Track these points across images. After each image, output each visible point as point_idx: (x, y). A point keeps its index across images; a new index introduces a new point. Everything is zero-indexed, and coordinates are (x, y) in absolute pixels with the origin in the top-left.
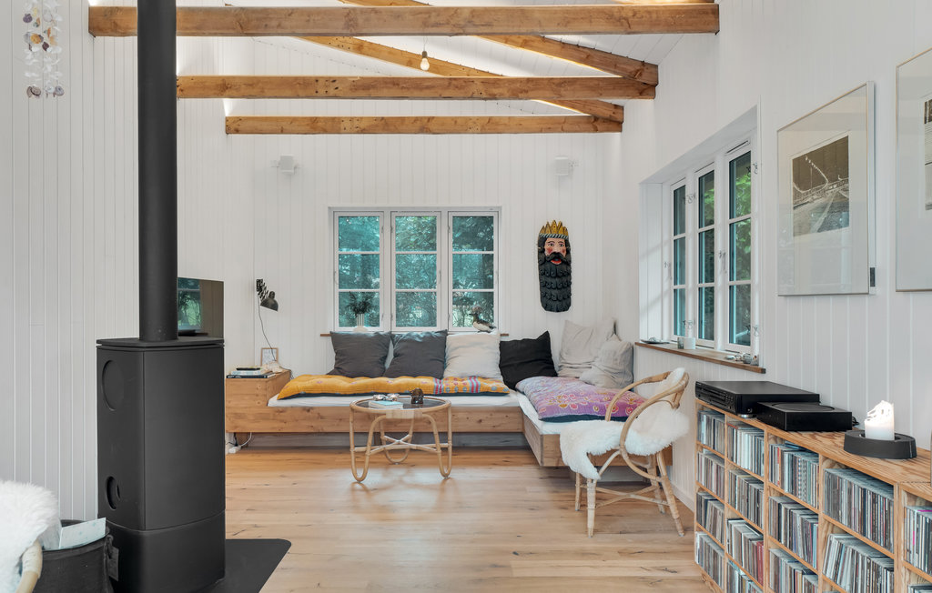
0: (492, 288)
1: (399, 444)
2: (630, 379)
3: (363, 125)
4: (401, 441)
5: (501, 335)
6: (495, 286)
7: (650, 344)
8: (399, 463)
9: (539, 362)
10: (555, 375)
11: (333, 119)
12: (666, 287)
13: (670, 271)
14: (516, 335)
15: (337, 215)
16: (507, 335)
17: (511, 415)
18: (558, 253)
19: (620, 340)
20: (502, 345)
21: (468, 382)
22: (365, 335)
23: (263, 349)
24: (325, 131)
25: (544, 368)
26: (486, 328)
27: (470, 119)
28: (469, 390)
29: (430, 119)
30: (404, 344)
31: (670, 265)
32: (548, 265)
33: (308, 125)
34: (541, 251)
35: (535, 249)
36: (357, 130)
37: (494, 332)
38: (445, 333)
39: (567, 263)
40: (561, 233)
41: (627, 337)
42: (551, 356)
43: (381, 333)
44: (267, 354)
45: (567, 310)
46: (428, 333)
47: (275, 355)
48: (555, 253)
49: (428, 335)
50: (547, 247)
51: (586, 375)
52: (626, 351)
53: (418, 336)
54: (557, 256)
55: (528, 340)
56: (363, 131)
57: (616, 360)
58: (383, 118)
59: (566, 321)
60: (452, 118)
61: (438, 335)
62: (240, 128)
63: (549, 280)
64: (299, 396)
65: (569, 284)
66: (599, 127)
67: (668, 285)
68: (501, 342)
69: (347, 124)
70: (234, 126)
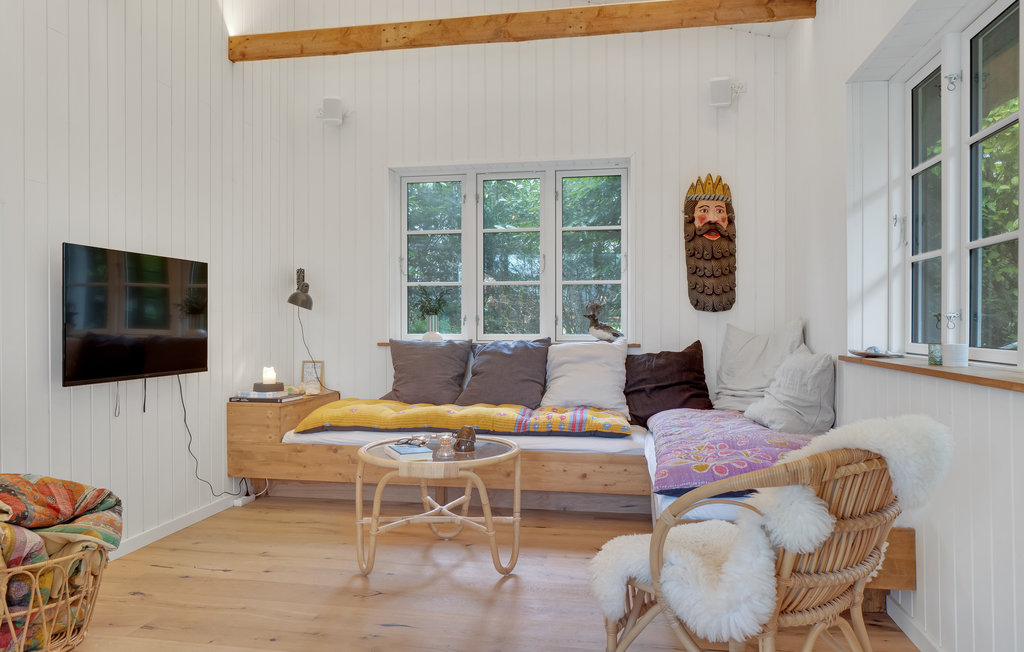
0: (619, 278)
1: (440, 513)
2: (829, 417)
3: (412, 34)
4: (445, 508)
5: (629, 346)
6: (623, 275)
7: (869, 358)
8: (450, 539)
9: (685, 386)
10: (709, 406)
11: (371, 28)
12: (896, 259)
13: (903, 231)
14: (652, 346)
15: (406, 181)
16: (639, 346)
17: (631, 468)
18: (715, 223)
19: (812, 353)
20: (630, 361)
21: (569, 416)
22: (434, 344)
23: (304, 362)
24: (360, 48)
25: (692, 396)
26: (608, 335)
27: (570, 12)
28: (566, 428)
29: (509, 17)
30: (486, 357)
31: (904, 220)
32: (699, 242)
33: (336, 39)
34: (690, 221)
35: (681, 218)
36: (402, 42)
37: (618, 342)
38: (547, 342)
39: (730, 238)
40: (719, 193)
41: (826, 347)
42: (703, 378)
43: (457, 342)
44: (309, 368)
45: (729, 308)
46: (522, 342)
47: (319, 370)
48: (709, 223)
49: (522, 345)
50: (698, 213)
51: (754, 409)
52: (823, 371)
53: (507, 346)
54: (713, 227)
55: (668, 353)
56: (413, 44)
57: (805, 385)
58: (440, 21)
59: (728, 325)
60: (543, 14)
61: (537, 345)
62: (249, 50)
63: (701, 264)
64: (323, 429)
65: (731, 271)
66: (777, 11)
67: (902, 256)
68: (629, 356)
69: (390, 34)
70: (239, 50)
